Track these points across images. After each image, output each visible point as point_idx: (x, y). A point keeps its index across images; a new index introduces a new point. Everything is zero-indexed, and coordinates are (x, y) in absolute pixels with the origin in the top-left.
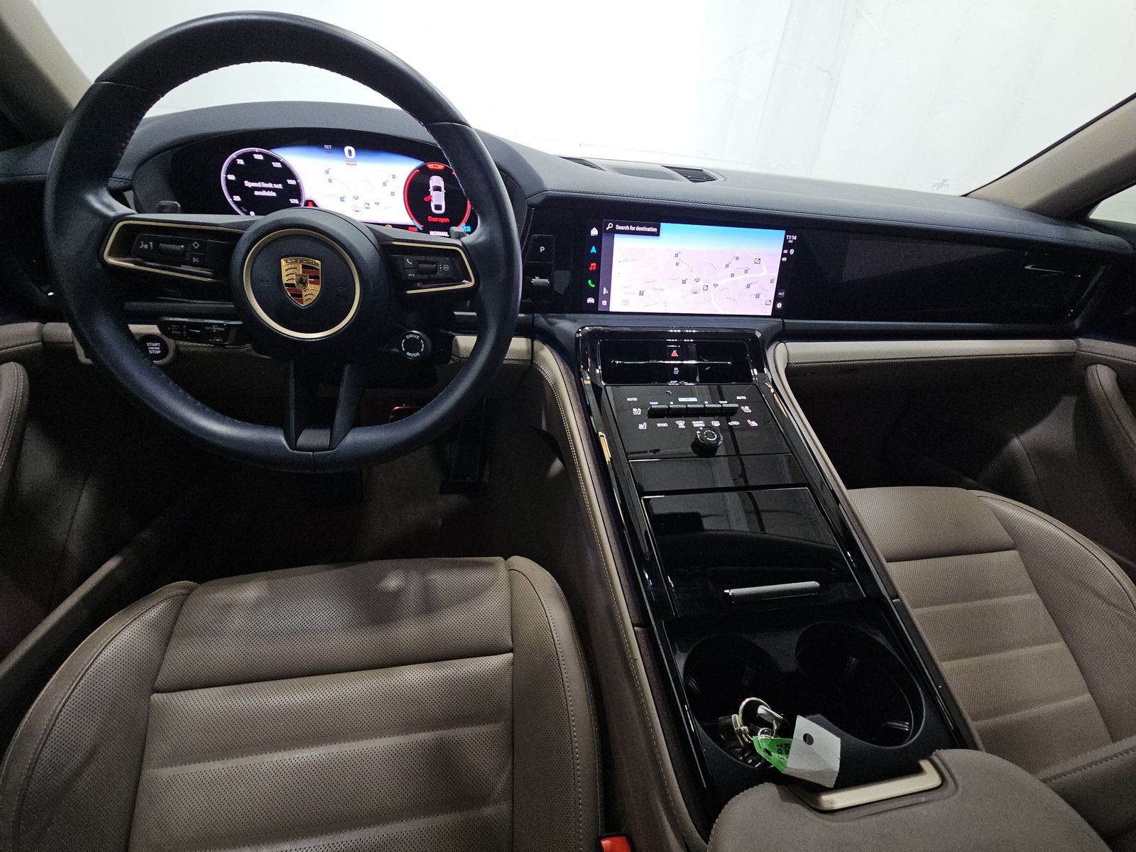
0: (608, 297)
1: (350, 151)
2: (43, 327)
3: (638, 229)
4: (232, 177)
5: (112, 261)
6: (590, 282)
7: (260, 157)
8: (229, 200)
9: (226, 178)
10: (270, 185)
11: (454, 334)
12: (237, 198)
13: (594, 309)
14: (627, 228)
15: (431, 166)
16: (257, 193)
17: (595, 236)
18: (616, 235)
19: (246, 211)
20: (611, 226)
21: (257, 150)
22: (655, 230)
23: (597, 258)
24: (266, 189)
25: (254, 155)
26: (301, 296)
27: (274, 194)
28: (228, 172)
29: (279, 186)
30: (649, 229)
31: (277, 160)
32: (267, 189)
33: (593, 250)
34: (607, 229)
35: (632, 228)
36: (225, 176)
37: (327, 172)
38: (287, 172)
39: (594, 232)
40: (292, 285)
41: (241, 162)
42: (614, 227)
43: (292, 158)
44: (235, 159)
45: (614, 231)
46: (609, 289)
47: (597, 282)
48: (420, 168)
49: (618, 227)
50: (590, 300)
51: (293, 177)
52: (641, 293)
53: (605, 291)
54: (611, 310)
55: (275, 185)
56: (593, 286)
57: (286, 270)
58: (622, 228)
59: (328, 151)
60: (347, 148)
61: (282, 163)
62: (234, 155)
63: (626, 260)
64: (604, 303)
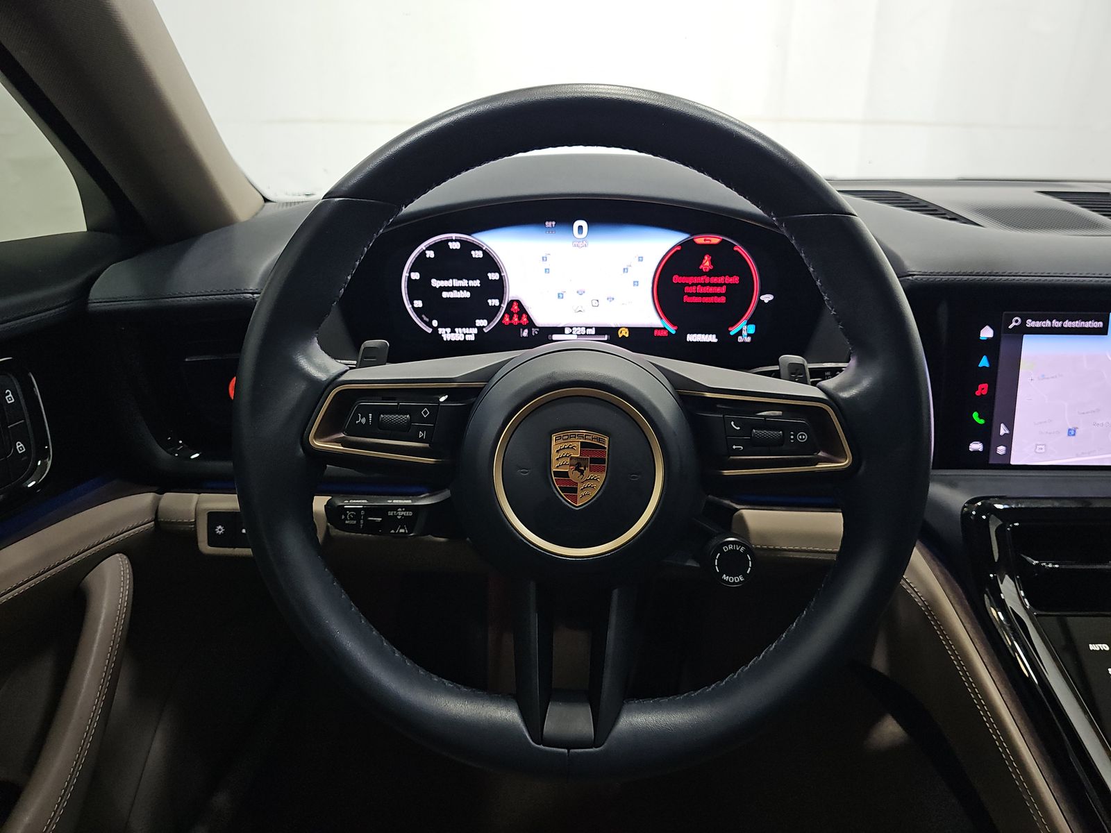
0: (1008, 441)
1: (580, 228)
2: (160, 499)
3: (1068, 324)
4: (416, 276)
5: (319, 444)
6: (975, 415)
7: (455, 246)
8: (408, 307)
9: (409, 277)
10: (464, 283)
11: (738, 507)
12: (418, 304)
13: (982, 461)
14: (1047, 324)
15: (700, 240)
16: (445, 295)
17: (988, 339)
18: (1025, 337)
19: (427, 320)
20: (1017, 321)
21: (454, 236)
22: (1100, 324)
23: (990, 375)
24: (456, 289)
25: (450, 244)
26: (575, 490)
27: (467, 294)
28: (412, 270)
29: (477, 283)
30: (1088, 324)
31: (478, 248)
32: (459, 289)
33: (984, 362)
34: (1010, 327)
35: (1057, 324)
36: (409, 274)
37: (545, 259)
38: (490, 263)
39: (987, 333)
40: (565, 474)
41: (430, 254)
42: (1024, 322)
43: (499, 243)
44: (424, 251)
45: (1023, 330)
46: (1011, 427)
47: (988, 415)
48: (682, 244)
49: (1030, 323)
50: (976, 446)
51: (496, 268)
52: (1072, 432)
53: (1003, 430)
54: (1012, 463)
55: (471, 282)
56: (981, 422)
57: (558, 451)
58: (1038, 324)
59: (551, 229)
60: (578, 223)
61: (485, 252)
62: (423, 246)
63: (1043, 377)
64: (1001, 450)
